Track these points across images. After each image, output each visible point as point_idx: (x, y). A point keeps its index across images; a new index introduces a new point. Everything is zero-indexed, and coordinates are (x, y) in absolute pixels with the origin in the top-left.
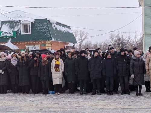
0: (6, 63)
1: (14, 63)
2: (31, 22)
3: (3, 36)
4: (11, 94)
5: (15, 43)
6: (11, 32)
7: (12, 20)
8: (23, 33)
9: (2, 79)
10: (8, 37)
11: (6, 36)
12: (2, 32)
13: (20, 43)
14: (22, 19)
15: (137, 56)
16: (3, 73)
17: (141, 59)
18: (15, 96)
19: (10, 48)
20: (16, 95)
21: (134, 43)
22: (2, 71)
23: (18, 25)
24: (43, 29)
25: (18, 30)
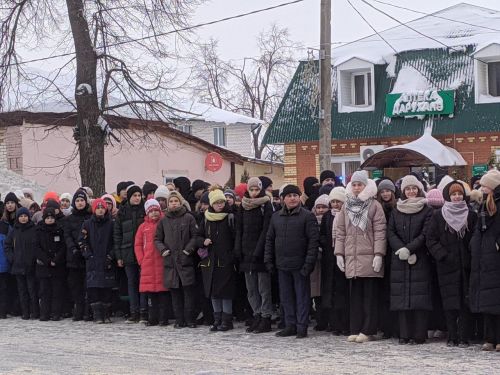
0: (423, 222)
1: (455, 222)
3: (403, 113)
4: (442, 346)
5: (448, 141)
6: (435, 95)
7: (439, 46)
8: (483, 98)
9: (408, 285)
10: (420, 117)
11: (416, 113)
12: (399, 95)
13: (471, 140)
14: (481, 41)
16: (412, 260)
18: (460, 356)
19: (430, 161)
20: (461, 350)
22: (411, 254)
23: (460, 65)
25: (464, 87)
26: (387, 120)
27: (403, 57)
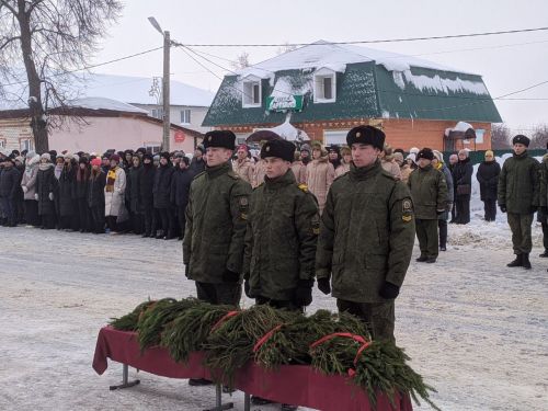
2: (337, 73)
3: (275, 109)
6: (292, 98)
8: (318, 100)
10: (284, 111)
11: (282, 109)
12: (273, 98)
13: (312, 125)
14: (318, 65)
23: (308, 80)
24: (361, 89)
25: (309, 93)
26: (267, 113)
27: (279, 74)
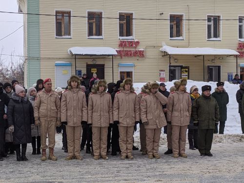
15: (21, 95)
17: (26, 100)
21: (9, 72)
